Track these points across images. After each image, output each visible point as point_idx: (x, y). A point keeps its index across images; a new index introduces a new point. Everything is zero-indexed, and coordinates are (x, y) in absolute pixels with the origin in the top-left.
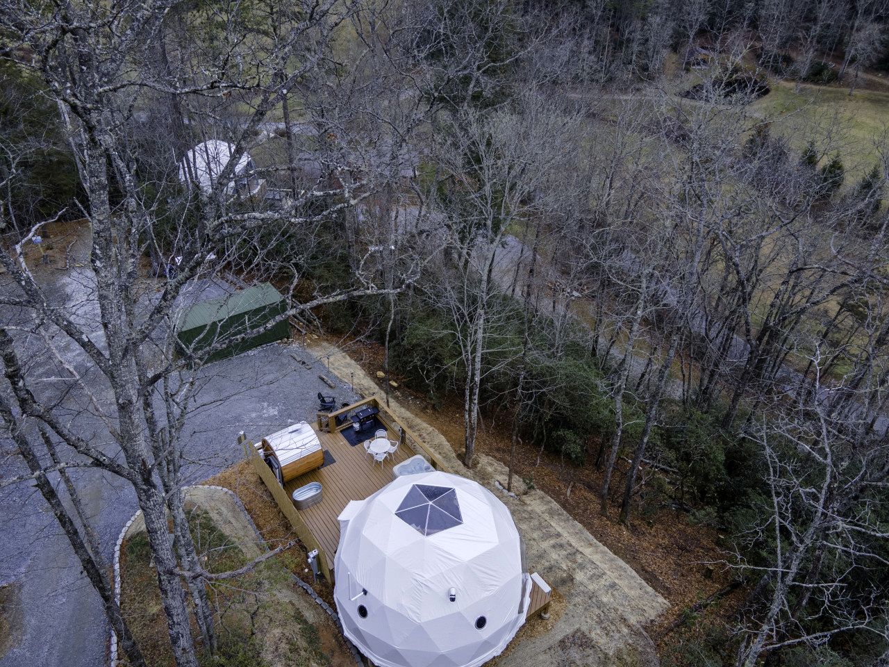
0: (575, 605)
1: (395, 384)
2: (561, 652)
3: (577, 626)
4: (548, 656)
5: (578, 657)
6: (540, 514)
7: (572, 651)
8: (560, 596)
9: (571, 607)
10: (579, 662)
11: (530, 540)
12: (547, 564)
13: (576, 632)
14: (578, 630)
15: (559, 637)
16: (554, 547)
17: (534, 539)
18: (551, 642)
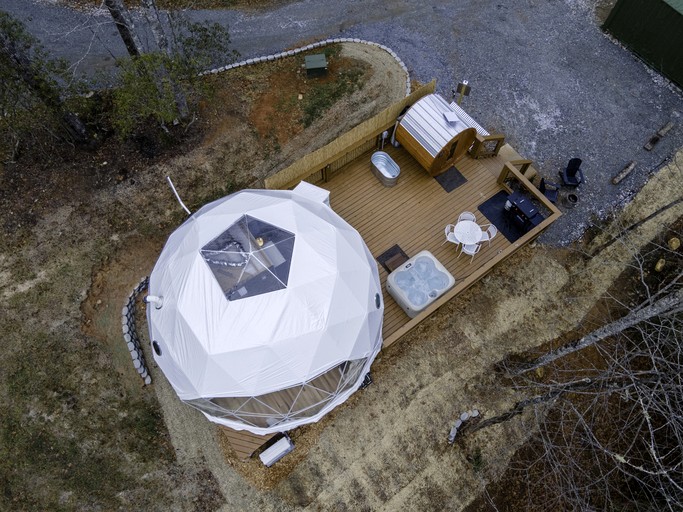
0: (262, 502)
1: (659, 266)
2: (197, 471)
3: (229, 499)
4: (194, 454)
5: (185, 493)
6: (424, 474)
7: (194, 486)
8: (275, 482)
9: (258, 495)
10: (176, 492)
11: (363, 449)
12: (324, 469)
13: (221, 496)
14: (225, 501)
15: (216, 473)
16: (355, 484)
17: (364, 455)
18: (212, 461)
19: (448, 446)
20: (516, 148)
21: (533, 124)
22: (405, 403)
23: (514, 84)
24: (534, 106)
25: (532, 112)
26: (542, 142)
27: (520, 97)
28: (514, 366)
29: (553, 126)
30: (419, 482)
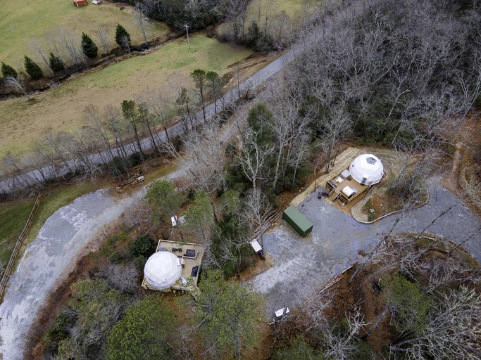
19: (336, 164)
20: (329, 203)
21: (326, 208)
24: (326, 212)
26: (324, 205)
27: (329, 214)
28: (326, 173)
29: (322, 208)
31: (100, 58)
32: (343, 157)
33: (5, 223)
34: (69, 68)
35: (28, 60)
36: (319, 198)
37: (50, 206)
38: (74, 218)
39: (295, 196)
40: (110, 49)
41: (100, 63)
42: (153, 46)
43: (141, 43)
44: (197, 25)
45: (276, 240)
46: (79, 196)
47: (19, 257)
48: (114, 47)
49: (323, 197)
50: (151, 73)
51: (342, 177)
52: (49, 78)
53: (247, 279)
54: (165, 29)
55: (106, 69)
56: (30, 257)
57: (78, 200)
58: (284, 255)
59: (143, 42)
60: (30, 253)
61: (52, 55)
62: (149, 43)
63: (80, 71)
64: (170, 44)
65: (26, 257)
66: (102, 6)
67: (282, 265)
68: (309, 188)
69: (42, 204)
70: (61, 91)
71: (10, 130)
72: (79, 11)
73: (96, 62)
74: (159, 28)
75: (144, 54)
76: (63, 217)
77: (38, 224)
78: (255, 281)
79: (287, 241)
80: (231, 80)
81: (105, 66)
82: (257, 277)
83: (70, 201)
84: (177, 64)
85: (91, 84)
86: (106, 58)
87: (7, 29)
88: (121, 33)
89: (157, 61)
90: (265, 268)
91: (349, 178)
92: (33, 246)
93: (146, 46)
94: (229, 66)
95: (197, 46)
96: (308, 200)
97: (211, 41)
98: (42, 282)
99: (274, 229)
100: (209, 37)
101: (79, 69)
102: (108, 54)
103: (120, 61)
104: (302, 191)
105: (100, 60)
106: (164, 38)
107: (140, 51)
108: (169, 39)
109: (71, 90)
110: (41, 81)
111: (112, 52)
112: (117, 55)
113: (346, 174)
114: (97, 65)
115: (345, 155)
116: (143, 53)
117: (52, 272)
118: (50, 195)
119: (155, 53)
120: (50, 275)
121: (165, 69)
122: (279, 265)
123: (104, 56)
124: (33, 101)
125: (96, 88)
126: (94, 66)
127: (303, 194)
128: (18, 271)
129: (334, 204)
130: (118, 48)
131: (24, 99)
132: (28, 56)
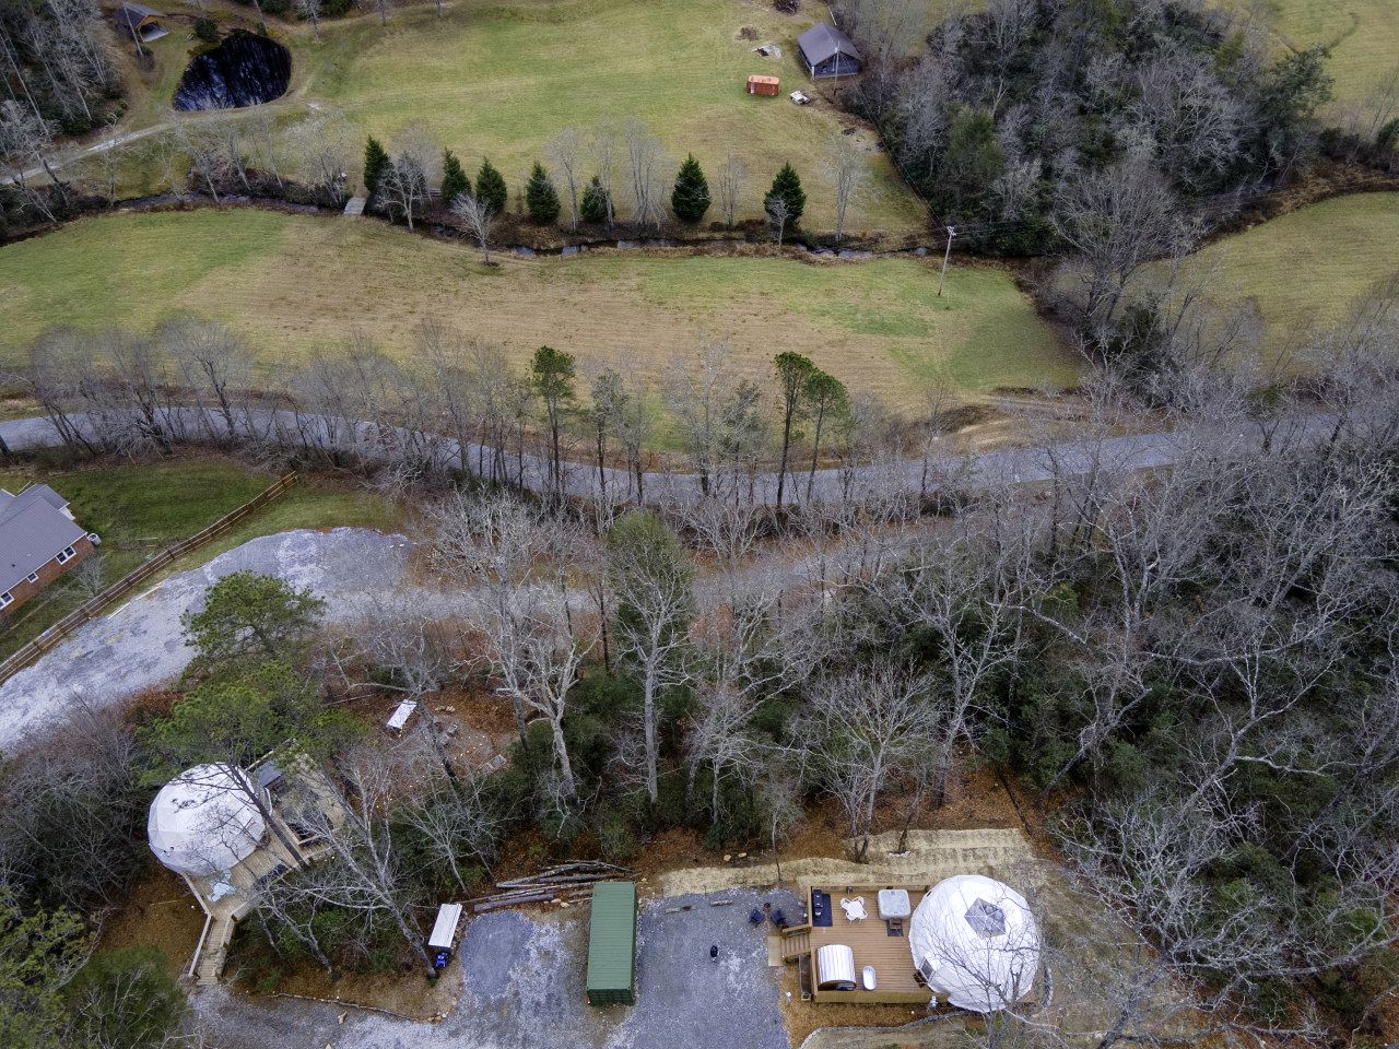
19: (912, 851)
20: (766, 959)
21: (743, 967)
22: (923, 874)
23: (730, 1001)
24: (731, 978)
25: (737, 975)
26: (749, 952)
27: (734, 991)
28: (859, 858)
29: (733, 957)
30: (934, 846)
31: (703, 230)
32: (959, 846)
33: (192, 500)
34: (619, 226)
35: (539, 173)
36: (755, 919)
37: (288, 512)
38: (297, 567)
39: (697, 863)
40: (739, 217)
41: (696, 242)
42: (853, 249)
43: (827, 231)
44: (1006, 241)
45: (518, 953)
46: (354, 524)
47: (140, 589)
48: (754, 217)
49: (767, 926)
50: (787, 317)
51: (873, 907)
52: (564, 232)
53: (347, 1005)
54: (918, 219)
55: (696, 261)
56: (154, 602)
57: (342, 533)
58: (493, 1016)
59: (832, 231)
60: (161, 592)
61: (596, 182)
62: (847, 239)
63: (642, 241)
64: (901, 263)
65: (149, 597)
66: (808, 110)
67: (462, 1039)
68: (763, 869)
69: (283, 499)
70: (563, 270)
71: (399, 309)
72: (744, 104)
73: (687, 236)
74: (906, 211)
75: (811, 263)
76: (281, 553)
77: (233, 540)
78: (358, 1026)
79: (544, 979)
80: (967, 429)
81: (700, 253)
82: (372, 1021)
83: (328, 524)
84: (872, 321)
85: (634, 282)
86: (718, 235)
87: (569, 93)
88: (787, 188)
89: (829, 293)
90: (414, 1011)
91: (897, 927)
92: (179, 581)
93: (834, 244)
94: (1002, 391)
95: (963, 297)
96: (719, 902)
97: (1017, 300)
98: (123, 671)
99: (546, 917)
100: (1020, 286)
101: (643, 235)
102: (729, 228)
103: (742, 254)
104: (733, 863)
105: (702, 235)
106: (896, 239)
107: (811, 248)
108: (909, 247)
109: (582, 278)
110: (543, 232)
111: (741, 227)
112: (749, 239)
113: (893, 904)
114: (685, 243)
115: (970, 844)
116: (813, 256)
117: (156, 662)
118: (313, 486)
119: (842, 271)
120: (147, 667)
121: (829, 321)
122: (454, 1034)
123: (716, 227)
124: (492, 267)
125: (636, 296)
126: (679, 242)
127: (730, 873)
128: (111, 616)
129: (782, 971)
130: (762, 223)
131: (478, 256)
132: (543, 164)
